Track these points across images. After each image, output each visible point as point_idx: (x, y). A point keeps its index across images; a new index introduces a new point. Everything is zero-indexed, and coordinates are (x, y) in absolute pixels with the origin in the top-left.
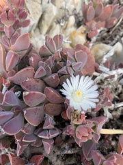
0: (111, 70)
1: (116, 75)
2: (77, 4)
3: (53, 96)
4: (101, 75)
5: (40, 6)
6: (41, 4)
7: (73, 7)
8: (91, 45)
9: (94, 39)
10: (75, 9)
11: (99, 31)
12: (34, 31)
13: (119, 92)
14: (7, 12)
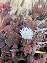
0: (40, 29)
1: (42, 31)
2: (30, 8)
3: (17, 36)
4: (37, 31)
5: (17, 8)
6: (17, 7)
7: (28, 9)
8: (34, 21)
9: (35, 19)
10: (29, 9)
11: (37, 17)
12: (14, 15)
13: (44, 38)
14: (3, 5)
